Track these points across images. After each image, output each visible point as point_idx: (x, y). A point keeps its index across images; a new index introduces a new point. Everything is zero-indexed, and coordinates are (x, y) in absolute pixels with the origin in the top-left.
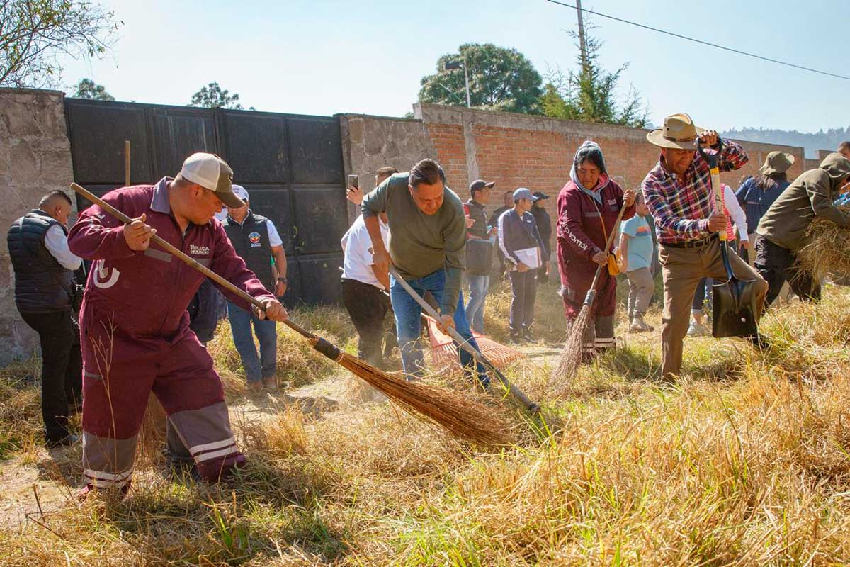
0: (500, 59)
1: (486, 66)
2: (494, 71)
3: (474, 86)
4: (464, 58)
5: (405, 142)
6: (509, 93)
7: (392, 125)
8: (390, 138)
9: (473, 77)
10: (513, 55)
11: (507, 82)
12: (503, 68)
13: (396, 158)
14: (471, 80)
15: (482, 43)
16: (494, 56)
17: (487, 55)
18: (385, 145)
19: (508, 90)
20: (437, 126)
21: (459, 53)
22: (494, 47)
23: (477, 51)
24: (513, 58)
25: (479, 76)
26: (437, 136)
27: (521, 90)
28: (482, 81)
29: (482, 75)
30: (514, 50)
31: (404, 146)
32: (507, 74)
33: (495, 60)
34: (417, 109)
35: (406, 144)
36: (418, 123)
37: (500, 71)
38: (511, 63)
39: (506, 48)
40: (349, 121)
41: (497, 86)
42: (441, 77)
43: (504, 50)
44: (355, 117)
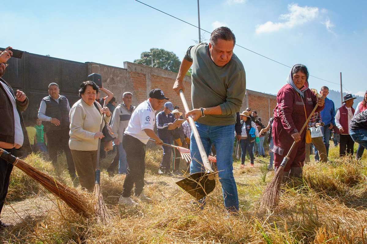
0: (166, 55)
1: (160, 58)
2: (164, 60)
3: (155, 65)
4: (152, 54)
5: (119, 78)
6: (169, 69)
7: (113, 70)
8: (111, 76)
9: (155, 62)
10: (172, 54)
11: (169, 64)
12: (167, 59)
13: (114, 85)
14: (154, 62)
15: (160, 48)
16: (164, 54)
17: (161, 53)
18: (109, 79)
19: (169, 68)
20: (134, 73)
21: (150, 51)
22: (164, 51)
23: (157, 51)
24: (172, 55)
25: (157, 61)
26: (134, 77)
27: (174, 68)
28: (158, 63)
29: (159, 61)
30: (172, 52)
31: (118, 80)
32: (169, 62)
33: (164, 55)
34: (125, 64)
35: (119, 79)
36: (125, 70)
37: (166, 60)
38: (171, 57)
39: (169, 52)
40: (93, 66)
41: (165, 66)
42: (142, 60)
43: (168, 52)
44: (95, 64)
